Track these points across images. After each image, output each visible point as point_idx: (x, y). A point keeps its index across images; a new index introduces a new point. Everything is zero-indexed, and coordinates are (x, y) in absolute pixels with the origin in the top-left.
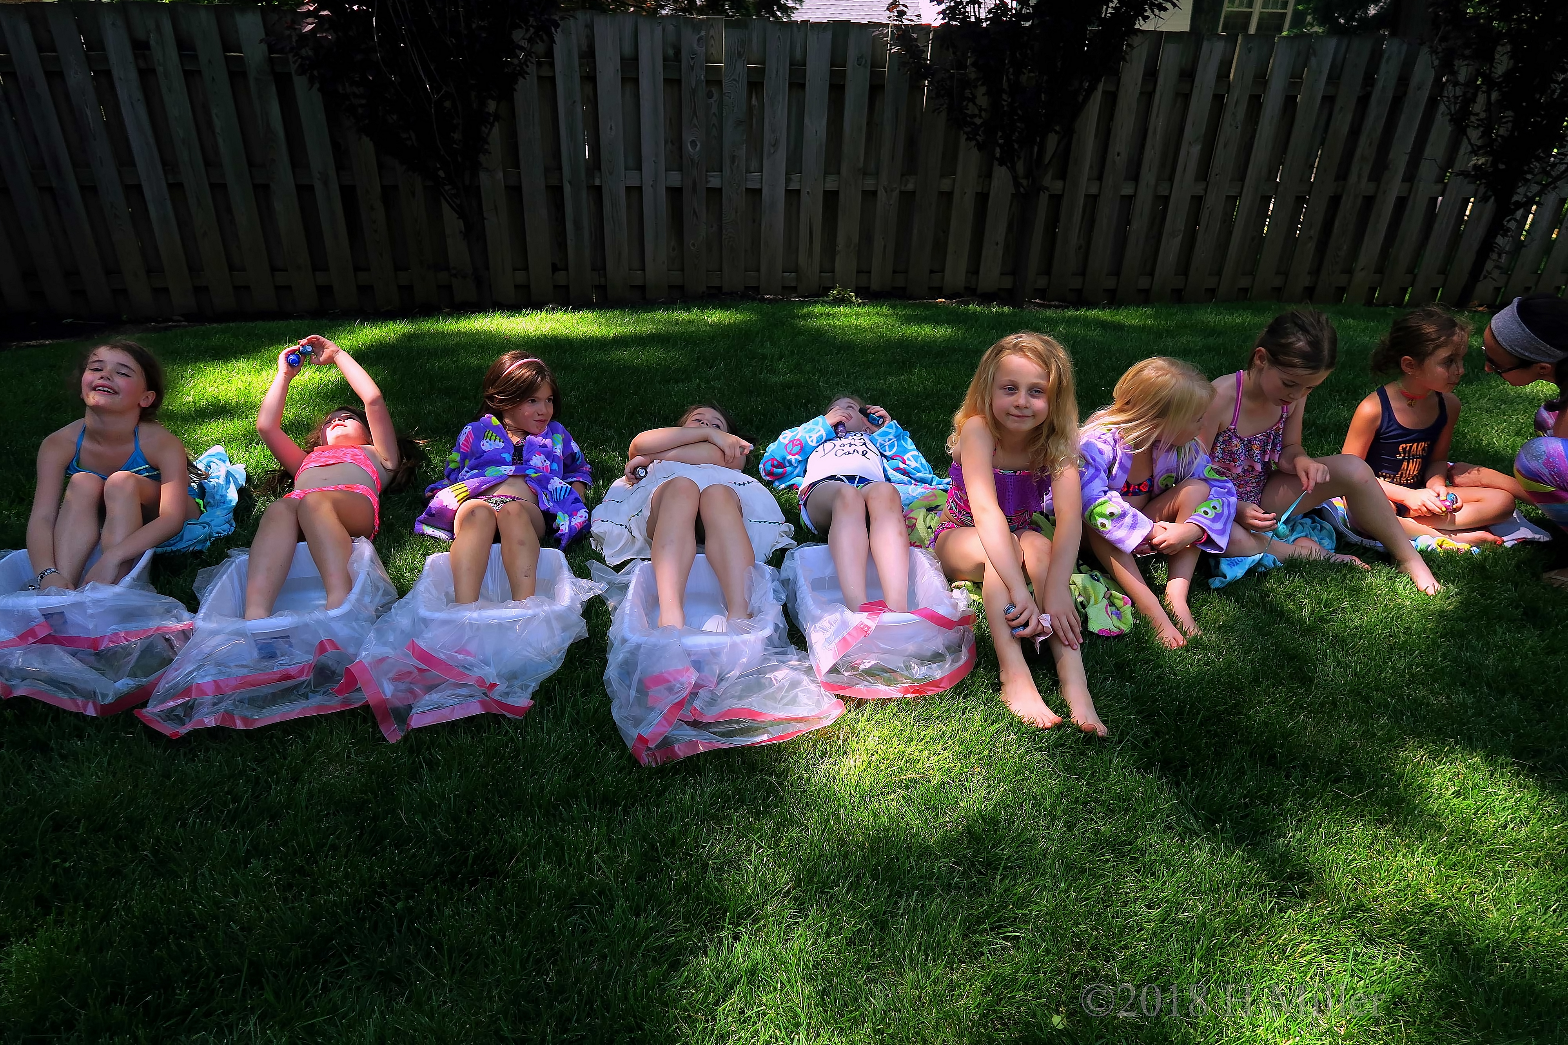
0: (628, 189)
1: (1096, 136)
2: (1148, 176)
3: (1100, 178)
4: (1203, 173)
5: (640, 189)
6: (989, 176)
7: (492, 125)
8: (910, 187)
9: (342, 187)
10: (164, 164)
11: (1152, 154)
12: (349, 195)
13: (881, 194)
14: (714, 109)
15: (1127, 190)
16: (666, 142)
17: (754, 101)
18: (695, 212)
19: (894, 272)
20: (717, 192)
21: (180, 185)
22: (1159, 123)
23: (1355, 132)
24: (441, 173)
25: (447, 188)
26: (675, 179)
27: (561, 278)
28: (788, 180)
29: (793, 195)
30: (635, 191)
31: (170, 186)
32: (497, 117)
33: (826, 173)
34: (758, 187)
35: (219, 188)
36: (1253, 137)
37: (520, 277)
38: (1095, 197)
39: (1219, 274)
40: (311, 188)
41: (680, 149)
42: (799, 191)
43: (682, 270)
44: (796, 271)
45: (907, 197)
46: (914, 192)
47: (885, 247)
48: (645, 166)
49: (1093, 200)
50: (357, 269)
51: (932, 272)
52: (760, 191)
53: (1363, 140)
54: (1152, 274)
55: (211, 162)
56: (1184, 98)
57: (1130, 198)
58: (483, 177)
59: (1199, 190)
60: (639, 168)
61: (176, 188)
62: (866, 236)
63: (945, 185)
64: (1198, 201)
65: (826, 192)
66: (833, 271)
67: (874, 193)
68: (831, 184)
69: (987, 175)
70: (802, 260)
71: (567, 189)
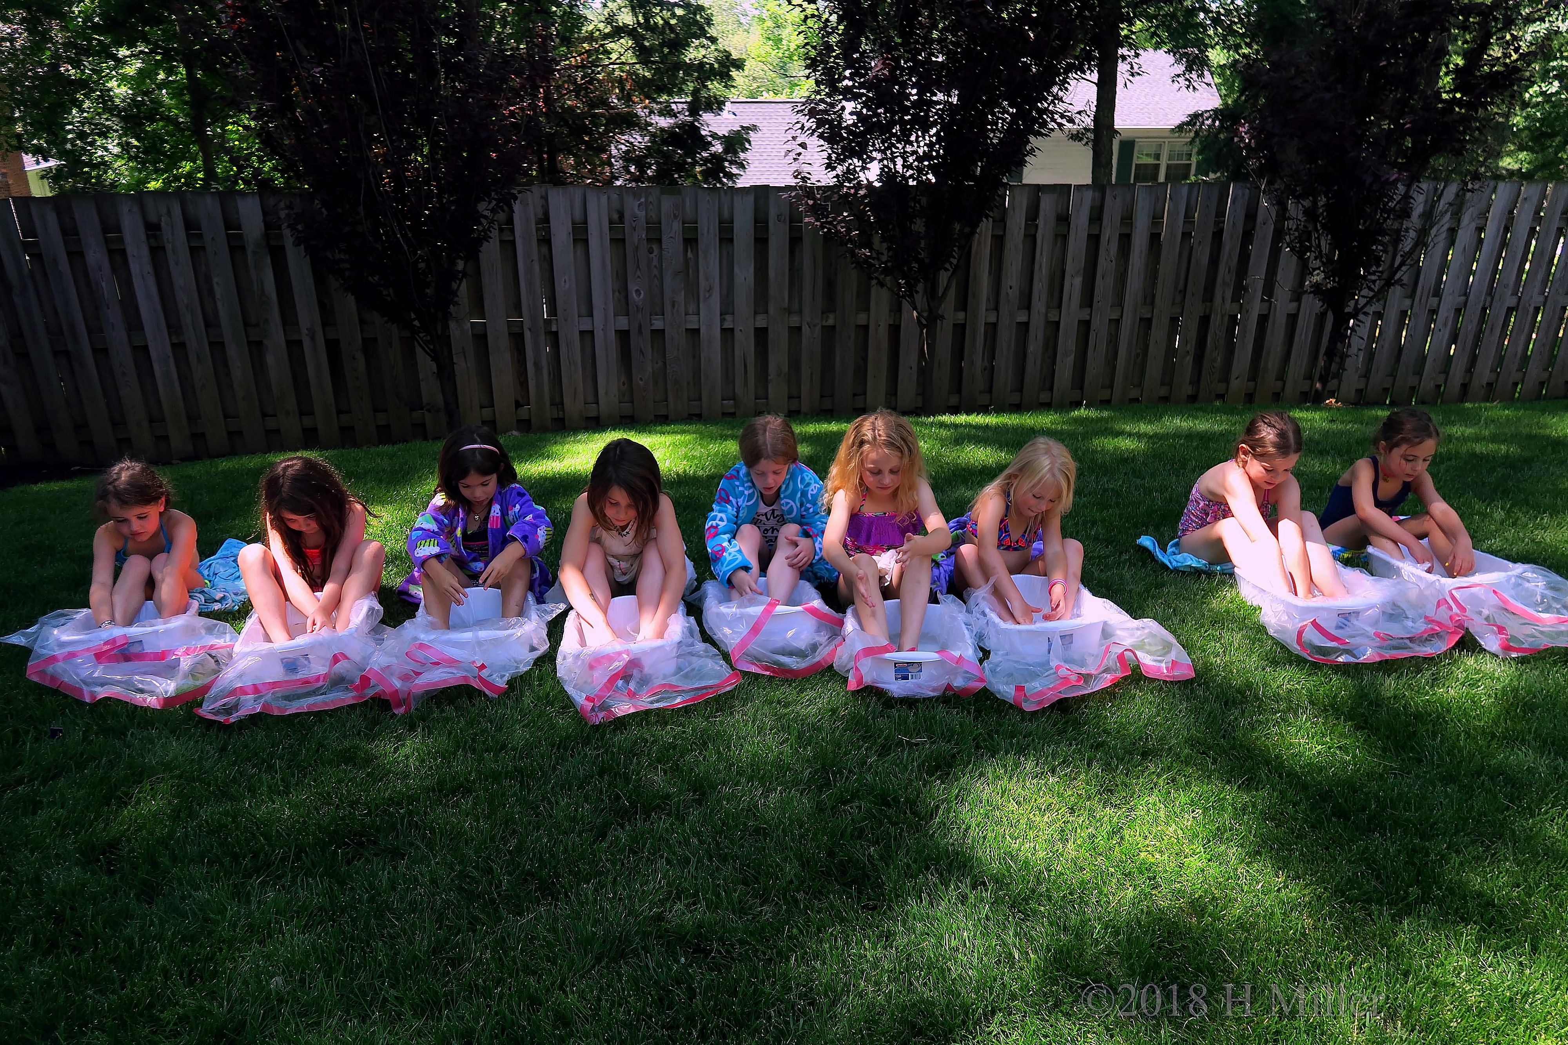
0: (582, 333)
1: (990, 273)
2: (1039, 305)
3: (996, 308)
4: (1088, 299)
5: (592, 332)
6: (900, 310)
7: (461, 280)
8: (831, 322)
9: (327, 341)
10: (169, 326)
11: (1040, 286)
12: (333, 348)
13: (805, 329)
14: (655, 262)
15: (1022, 318)
16: (614, 292)
17: (690, 255)
18: (641, 351)
19: (822, 396)
20: (659, 334)
21: (183, 345)
22: (1043, 260)
23: (1214, 261)
24: (416, 323)
25: (421, 335)
26: (623, 323)
27: (523, 413)
28: (723, 320)
29: (728, 333)
30: (588, 335)
31: (174, 346)
32: (465, 274)
33: (756, 313)
34: (696, 327)
35: (217, 346)
36: (1126, 270)
37: (487, 413)
38: (994, 325)
39: (1111, 386)
40: (300, 342)
41: (626, 297)
42: (732, 330)
43: (632, 402)
44: (734, 399)
45: (829, 332)
46: (834, 327)
47: (812, 374)
48: (595, 312)
49: (992, 328)
50: (339, 412)
51: (855, 395)
52: (698, 331)
53: (1222, 268)
54: (1051, 389)
55: (211, 323)
56: (1062, 238)
57: (1026, 325)
58: (452, 325)
59: (1084, 315)
60: (591, 315)
61: (179, 347)
62: (795, 364)
63: (862, 319)
64: (1085, 326)
65: (756, 329)
66: (767, 398)
67: (799, 329)
68: (761, 322)
69: (897, 310)
70: (739, 389)
71: (528, 335)
